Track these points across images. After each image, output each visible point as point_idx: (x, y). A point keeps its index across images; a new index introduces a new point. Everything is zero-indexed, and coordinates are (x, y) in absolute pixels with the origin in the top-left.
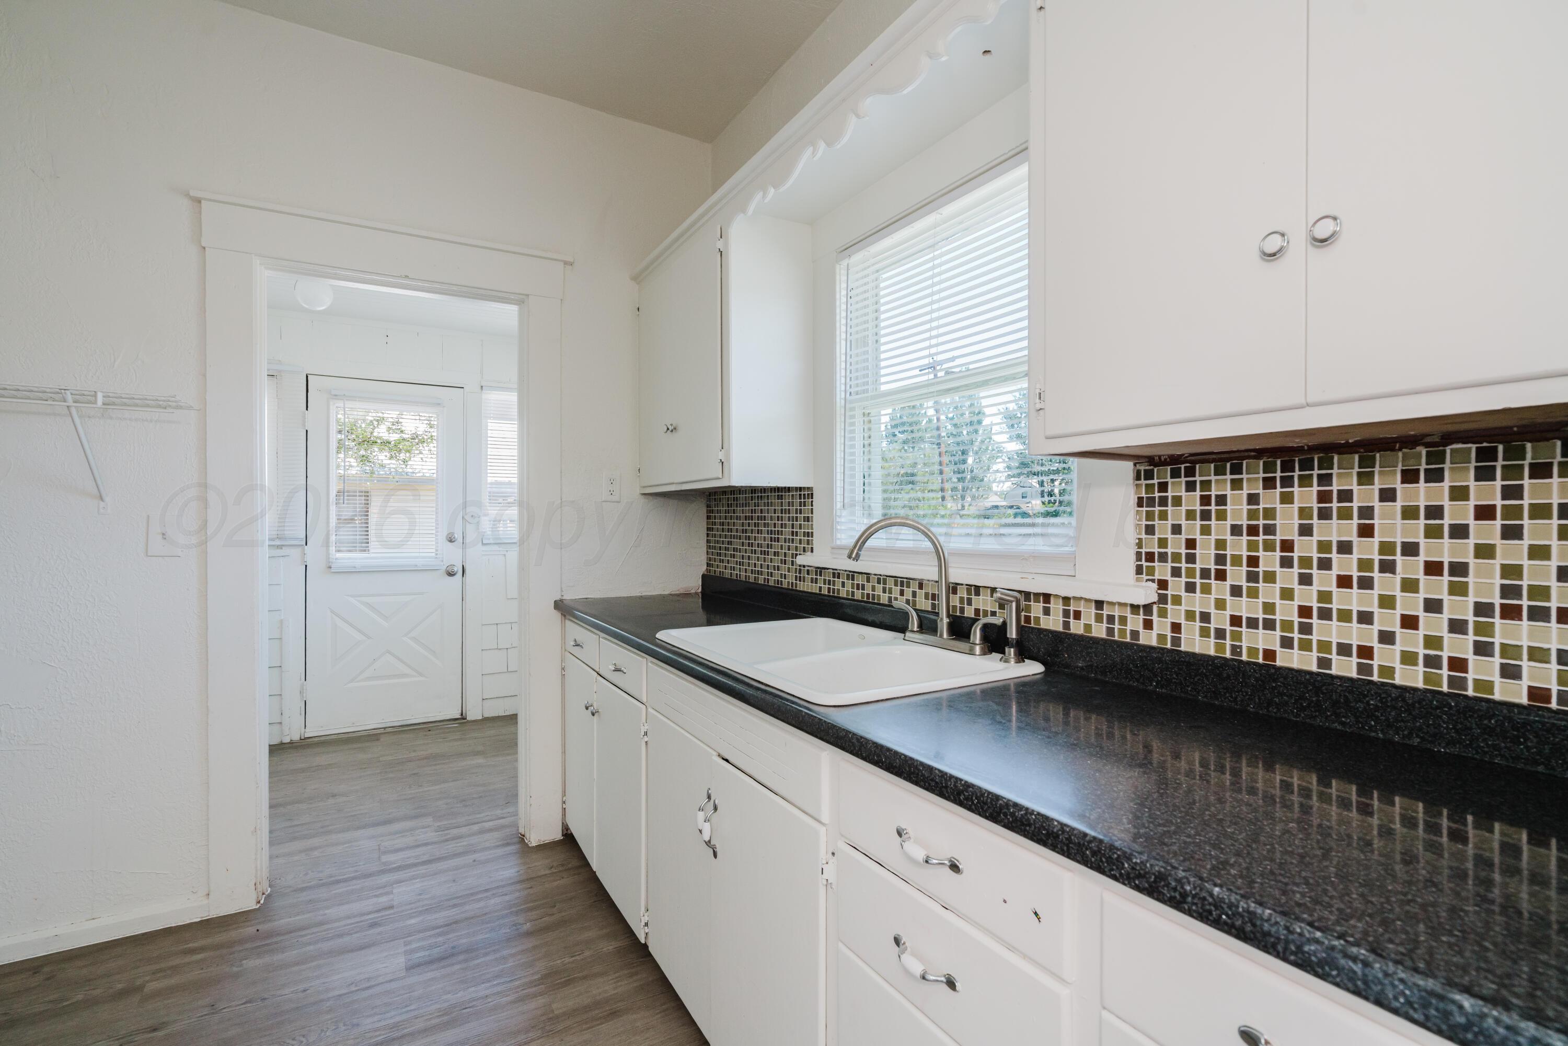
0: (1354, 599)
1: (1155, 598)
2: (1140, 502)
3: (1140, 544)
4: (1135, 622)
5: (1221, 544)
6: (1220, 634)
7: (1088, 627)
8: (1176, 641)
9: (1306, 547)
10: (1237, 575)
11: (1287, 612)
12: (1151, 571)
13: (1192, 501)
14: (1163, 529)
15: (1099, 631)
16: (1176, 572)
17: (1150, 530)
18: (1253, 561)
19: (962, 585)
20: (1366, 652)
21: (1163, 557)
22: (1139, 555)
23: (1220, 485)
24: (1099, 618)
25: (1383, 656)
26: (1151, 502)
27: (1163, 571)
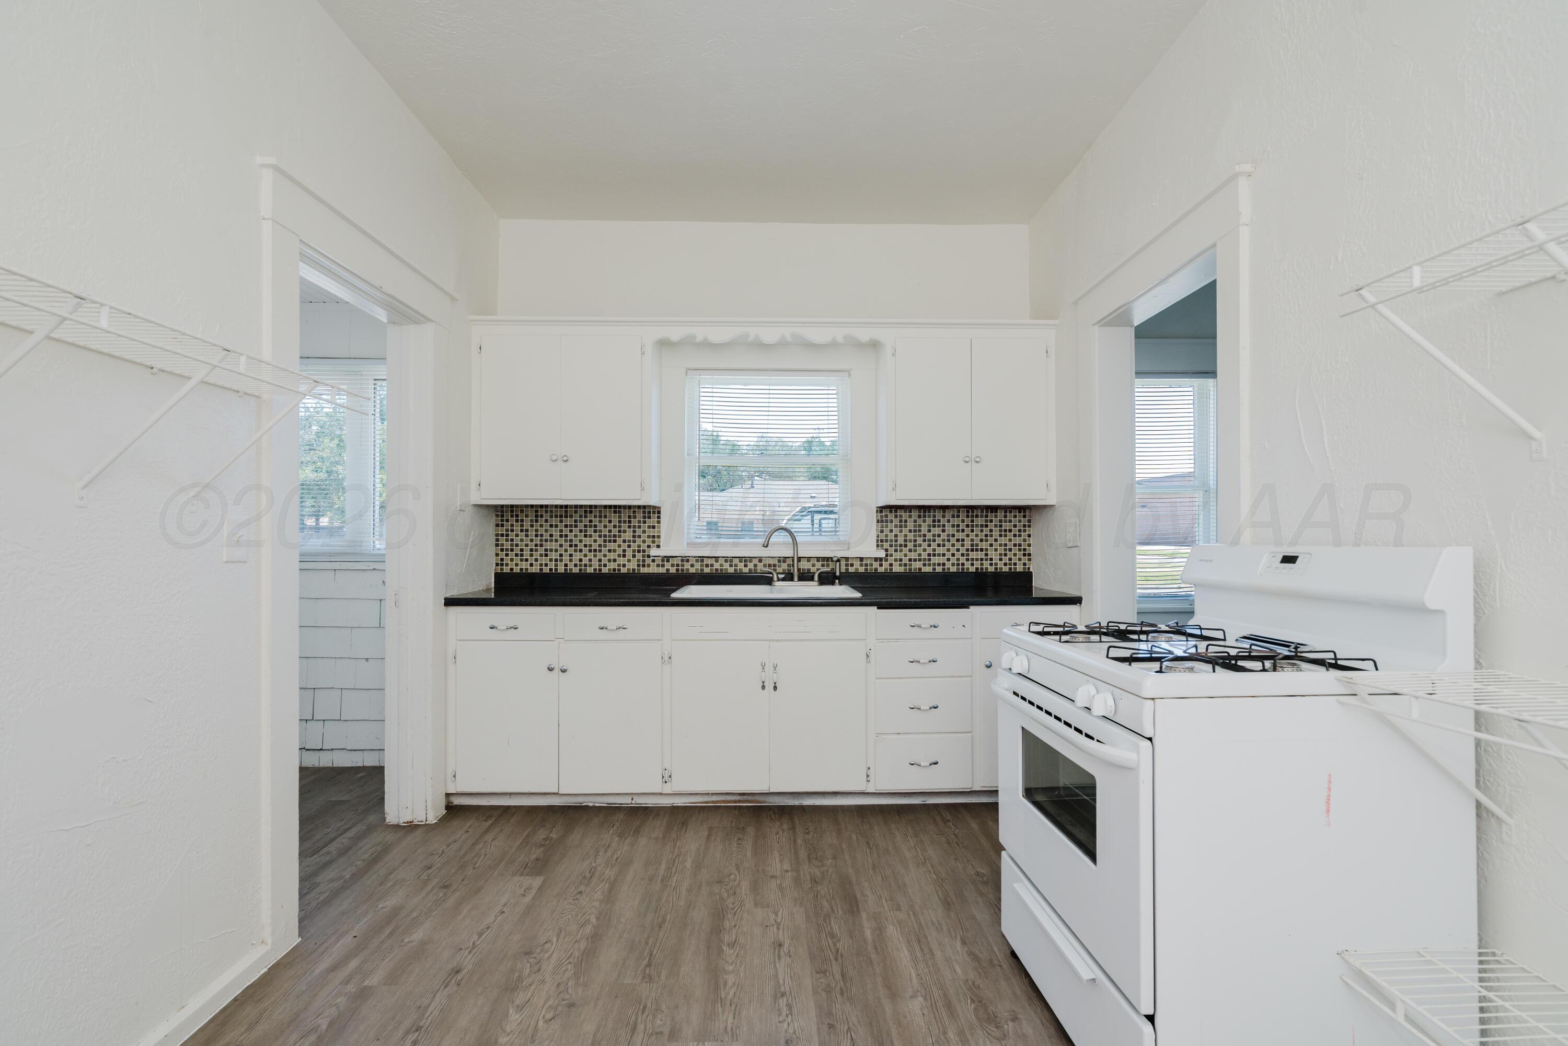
0: (941, 550)
1: (884, 556)
2: (878, 521)
3: (878, 537)
4: (876, 565)
5: (906, 536)
6: (905, 565)
7: (857, 569)
8: (891, 569)
9: (929, 536)
10: (910, 545)
11: (924, 555)
12: (882, 546)
13: (896, 521)
14: (887, 531)
15: (862, 570)
16: (891, 546)
17: (882, 531)
18: (915, 541)
19: (789, 557)
20: (944, 564)
21: (887, 541)
22: (877, 541)
23: (905, 515)
24: (861, 565)
25: (948, 565)
26: (882, 521)
27: (886, 545)
